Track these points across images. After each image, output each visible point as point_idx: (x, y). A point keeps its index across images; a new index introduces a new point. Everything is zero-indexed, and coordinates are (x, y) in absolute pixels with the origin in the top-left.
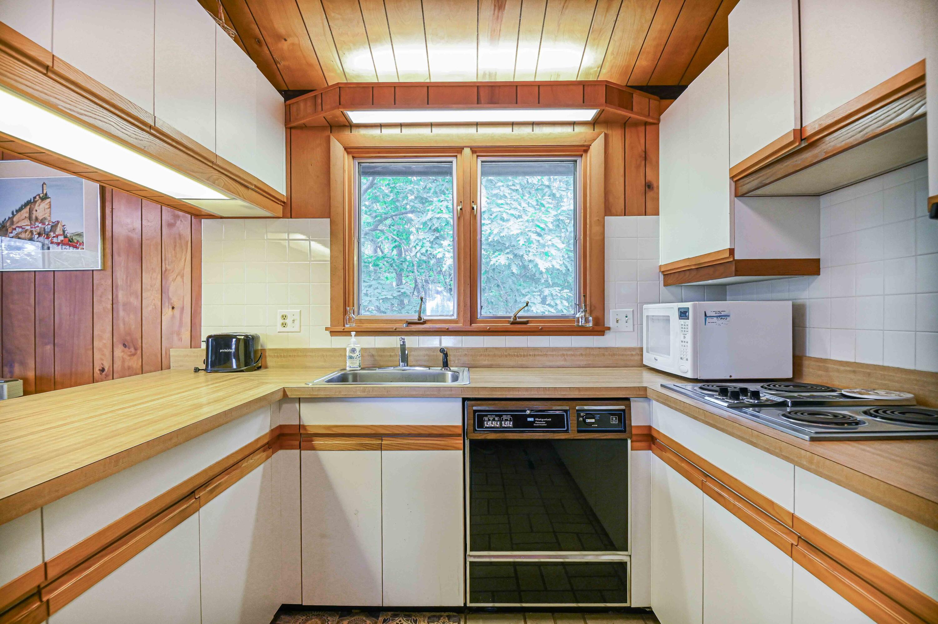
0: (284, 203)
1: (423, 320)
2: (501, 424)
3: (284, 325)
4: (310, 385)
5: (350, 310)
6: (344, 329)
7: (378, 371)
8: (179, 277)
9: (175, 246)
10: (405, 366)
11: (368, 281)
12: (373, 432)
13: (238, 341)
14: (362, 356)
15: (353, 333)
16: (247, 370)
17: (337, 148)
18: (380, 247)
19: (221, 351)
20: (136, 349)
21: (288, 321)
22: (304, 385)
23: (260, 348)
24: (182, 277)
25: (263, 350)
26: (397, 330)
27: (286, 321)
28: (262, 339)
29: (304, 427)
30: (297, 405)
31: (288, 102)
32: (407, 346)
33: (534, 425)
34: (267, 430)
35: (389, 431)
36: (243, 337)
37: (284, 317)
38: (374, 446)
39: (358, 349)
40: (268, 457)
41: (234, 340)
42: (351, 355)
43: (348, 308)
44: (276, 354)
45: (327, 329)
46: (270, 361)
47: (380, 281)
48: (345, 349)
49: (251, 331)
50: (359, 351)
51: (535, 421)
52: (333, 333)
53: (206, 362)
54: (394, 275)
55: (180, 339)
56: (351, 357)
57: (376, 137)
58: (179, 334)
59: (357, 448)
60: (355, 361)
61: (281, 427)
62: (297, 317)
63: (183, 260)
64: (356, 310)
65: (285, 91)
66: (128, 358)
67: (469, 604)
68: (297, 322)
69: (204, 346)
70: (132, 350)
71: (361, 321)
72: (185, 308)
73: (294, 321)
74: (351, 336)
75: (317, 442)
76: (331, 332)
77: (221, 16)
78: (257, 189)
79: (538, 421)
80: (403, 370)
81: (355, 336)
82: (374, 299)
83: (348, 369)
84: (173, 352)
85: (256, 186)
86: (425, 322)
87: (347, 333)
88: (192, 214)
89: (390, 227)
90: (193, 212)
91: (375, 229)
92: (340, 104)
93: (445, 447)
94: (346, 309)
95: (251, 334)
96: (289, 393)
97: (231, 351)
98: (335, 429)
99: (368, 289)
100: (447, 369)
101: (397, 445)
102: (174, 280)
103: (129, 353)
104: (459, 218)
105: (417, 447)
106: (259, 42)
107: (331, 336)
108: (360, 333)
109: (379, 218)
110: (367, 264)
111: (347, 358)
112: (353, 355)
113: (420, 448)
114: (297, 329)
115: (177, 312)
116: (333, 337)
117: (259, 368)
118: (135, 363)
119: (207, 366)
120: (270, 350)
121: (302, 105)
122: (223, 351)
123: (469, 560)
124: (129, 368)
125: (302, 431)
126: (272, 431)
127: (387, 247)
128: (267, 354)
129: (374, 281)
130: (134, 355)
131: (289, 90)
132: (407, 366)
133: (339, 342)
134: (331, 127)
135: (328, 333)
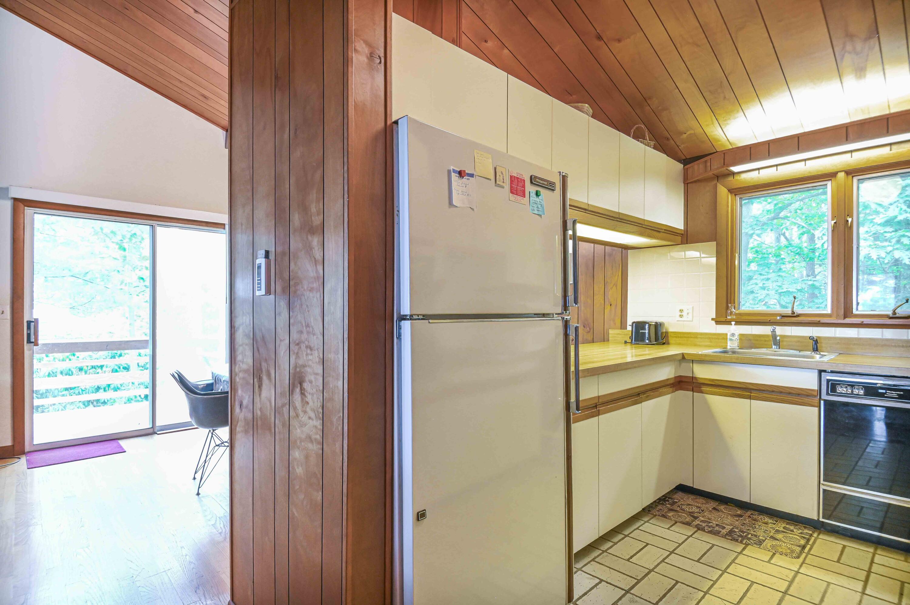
0: (682, 234)
1: (796, 314)
2: (852, 391)
3: (681, 316)
4: (700, 353)
5: (731, 306)
6: (726, 320)
7: (753, 350)
8: (614, 287)
9: (613, 268)
10: (777, 348)
11: (765, 274)
12: (744, 387)
13: (650, 325)
14: (740, 339)
15: (733, 323)
16: (657, 344)
17: (722, 191)
18: (784, 234)
19: (641, 331)
20: (590, 329)
21: (684, 314)
22: (696, 353)
23: (664, 331)
24: (616, 286)
25: (667, 333)
26: (771, 321)
27: (682, 314)
28: (666, 325)
29: (696, 378)
30: (691, 364)
31: (686, 167)
32: (778, 333)
33: (885, 395)
34: (672, 376)
35: (757, 387)
36: (654, 323)
37: (681, 311)
38: (745, 396)
39: (737, 334)
40: (673, 392)
41: (647, 325)
42: (731, 338)
43: (730, 305)
44: (675, 335)
45: (713, 319)
46: (671, 340)
47: (780, 274)
48: (727, 334)
49: (659, 320)
50: (738, 336)
51: (886, 392)
52: (718, 322)
53: (631, 338)
54: (804, 264)
55: (615, 324)
56: (731, 340)
57: (754, 178)
58: (614, 320)
59: (732, 396)
60: (734, 343)
61: (680, 377)
62: (690, 311)
63: (617, 276)
64: (736, 306)
65: (684, 160)
66: (586, 334)
67: (821, 519)
68: (690, 315)
69: (629, 328)
70: (588, 329)
71: (740, 314)
72: (618, 305)
73: (688, 313)
74: (732, 325)
75: (704, 389)
76: (716, 321)
77: (647, 138)
78: (665, 231)
79: (889, 393)
80: (775, 351)
81: (735, 325)
82: (772, 293)
83: (729, 347)
84: (611, 331)
85: (665, 230)
86: (798, 316)
87: (728, 323)
88: (622, 248)
89: (796, 212)
90: (623, 247)
91: (776, 217)
92: (724, 165)
93: (802, 404)
94: (728, 305)
95: (660, 322)
96: (686, 357)
97: (645, 331)
98: (716, 382)
99: (764, 282)
100: (817, 353)
101: (762, 397)
102: (612, 288)
103: (586, 331)
104: (833, 231)
105: (778, 401)
106: (668, 139)
107: (716, 324)
108: (738, 323)
109: (780, 205)
110: (766, 256)
111: (728, 340)
112: (733, 338)
113: (781, 401)
114: (690, 318)
115: (613, 307)
116: (717, 325)
117: (664, 344)
118: (590, 338)
119: (632, 340)
120: (672, 332)
121: (696, 167)
122: (642, 331)
123: (822, 487)
124: (586, 339)
125: (694, 381)
126: (675, 377)
127: (794, 233)
128: (669, 335)
129: (773, 274)
130: (589, 332)
131: (686, 159)
132: (779, 348)
133: (722, 329)
134: (718, 177)
135: (713, 322)
